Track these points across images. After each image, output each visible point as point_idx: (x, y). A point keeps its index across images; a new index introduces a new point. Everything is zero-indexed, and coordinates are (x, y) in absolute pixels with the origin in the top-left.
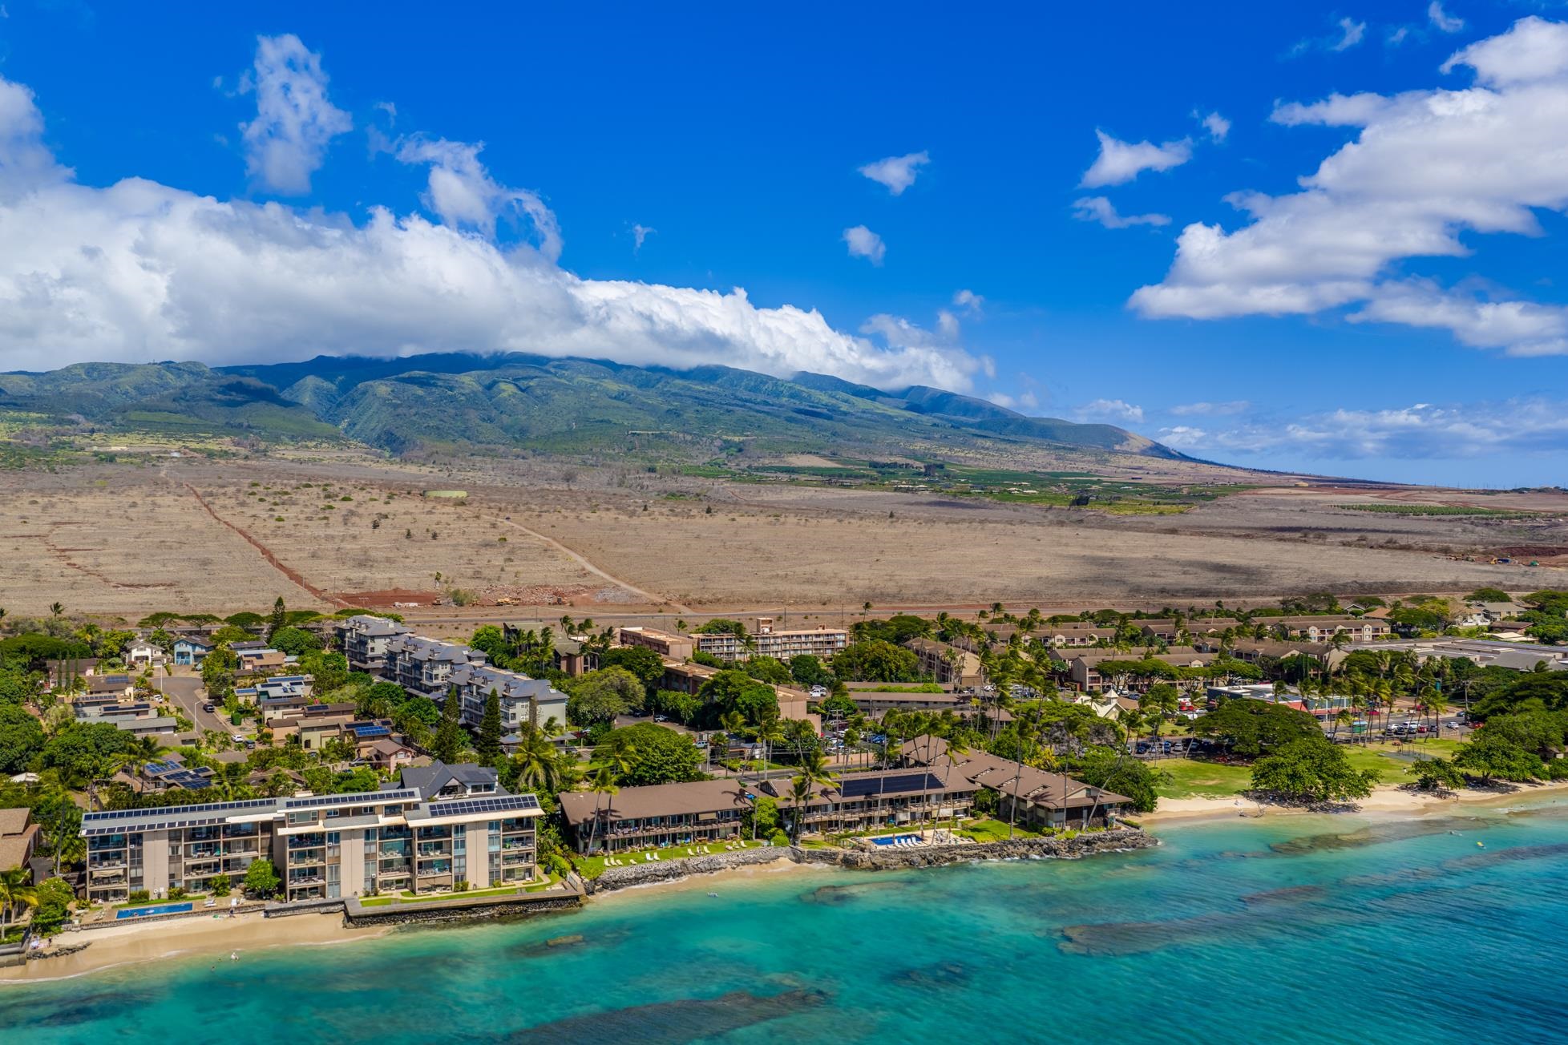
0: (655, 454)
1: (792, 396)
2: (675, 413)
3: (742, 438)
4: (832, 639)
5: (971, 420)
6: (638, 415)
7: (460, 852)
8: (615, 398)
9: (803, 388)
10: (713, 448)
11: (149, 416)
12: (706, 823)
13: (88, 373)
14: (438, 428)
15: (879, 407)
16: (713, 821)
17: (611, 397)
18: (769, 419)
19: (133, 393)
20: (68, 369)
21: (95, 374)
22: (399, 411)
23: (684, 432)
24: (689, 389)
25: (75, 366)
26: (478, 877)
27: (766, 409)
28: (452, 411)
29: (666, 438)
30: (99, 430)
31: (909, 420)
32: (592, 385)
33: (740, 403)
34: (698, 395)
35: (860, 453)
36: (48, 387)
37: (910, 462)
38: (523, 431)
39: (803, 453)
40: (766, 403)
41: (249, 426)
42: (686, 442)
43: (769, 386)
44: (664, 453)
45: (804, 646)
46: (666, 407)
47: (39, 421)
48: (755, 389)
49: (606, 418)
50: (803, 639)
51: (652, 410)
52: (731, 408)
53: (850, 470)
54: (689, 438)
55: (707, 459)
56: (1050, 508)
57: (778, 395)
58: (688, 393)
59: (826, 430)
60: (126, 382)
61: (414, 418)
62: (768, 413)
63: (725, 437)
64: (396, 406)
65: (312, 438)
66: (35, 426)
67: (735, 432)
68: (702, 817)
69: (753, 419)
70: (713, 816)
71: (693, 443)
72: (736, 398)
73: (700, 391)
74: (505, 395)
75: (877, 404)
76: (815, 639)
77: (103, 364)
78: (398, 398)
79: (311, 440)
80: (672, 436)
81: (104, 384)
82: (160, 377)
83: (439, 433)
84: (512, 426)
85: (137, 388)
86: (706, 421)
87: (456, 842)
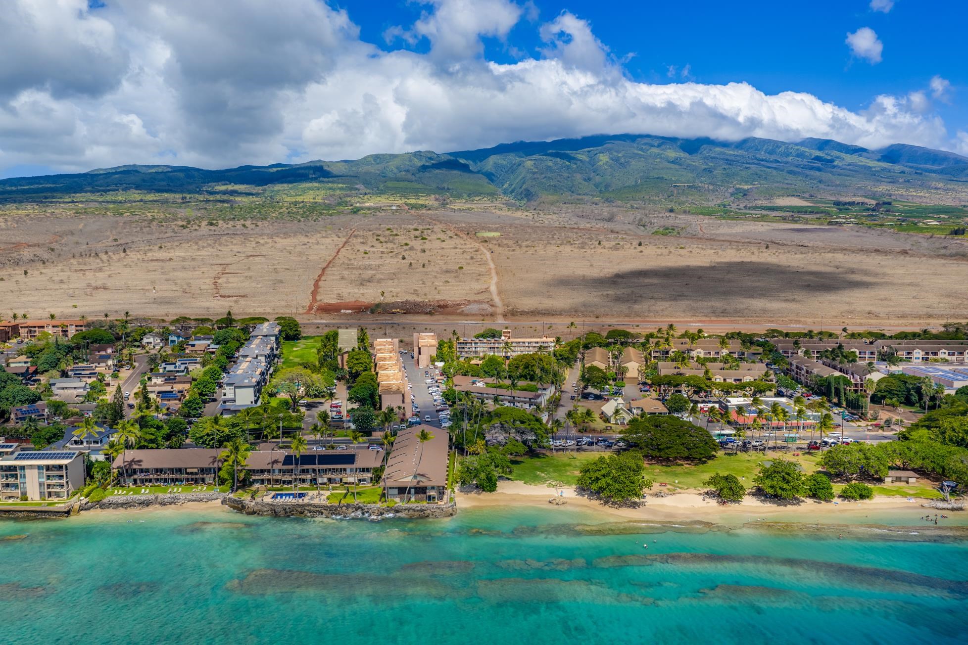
0: (684, 199)
1: (798, 156)
2: (709, 171)
3: (749, 187)
4: (546, 345)
5: (935, 167)
6: (683, 173)
7: (22, 480)
8: (673, 162)
9: (807, 150)
10: (726, 194)
11: (397, 184)
12: (192, 473)
13: (375, 160)
14: (555, 186)
15: (862, 161)
16: (196, 474)
17: (669, 162)
18: (774, 172)
19: (395, 170)
20: (365, 158)
21: (378, 161)
22: (535, 176)
23: (711, 184)
24: (724, 154)
25: (368, 157)
26: (34, 494)
27: (774, 165)
28: (566, 175)
29: (696, 188)
30: (369, 193)
31: (884, 169)
32: (659, 154)
33: (756, 162)
34: (728, 158)
35: (831, 195)
36: (354, 169)
37: (866, 200)
38: (607, 186)
39: (788, 196)
40: (776, 161)
41: (448, 189)
42: (708, 190)
43: (782, 149)
44: (690, 198)
45: (527, 349)
46: (703, 167)
47: (341, 189)
48: (771, 153)
49: (661, 176)
50: (527, 344)
51: (693, 169)
52: (748, 166)
53: (819, 207)
54: (711, 187)
55: (719, 202)
56: (931, 237)
57: (788, 155)
58: (722, 157)
59: (815, 179)
60: (392, 165)
61: (543, 180)
62: (775, 168)
63: (738, 186)
64: (534, 173)
65: (479, 194)
66: (338, 192)
67: (746, 183)
68: (189, 470)
69: (762, 173)
70: (196, 470)
71: (713, 191)
72: (756, 159)
73: (731, 155)
74: (601, 163)
75: (862, 159)
76: (534, 345)
77: (382, 154)
78: (537, 168)
79: (478, 196)
80: (700, 187)
81: (381, 166)
82: (410, 161)
83: (555, 189)
84: (601, 183)
85: (397, 168)
86: (728, 175)
87: (21, 475)
